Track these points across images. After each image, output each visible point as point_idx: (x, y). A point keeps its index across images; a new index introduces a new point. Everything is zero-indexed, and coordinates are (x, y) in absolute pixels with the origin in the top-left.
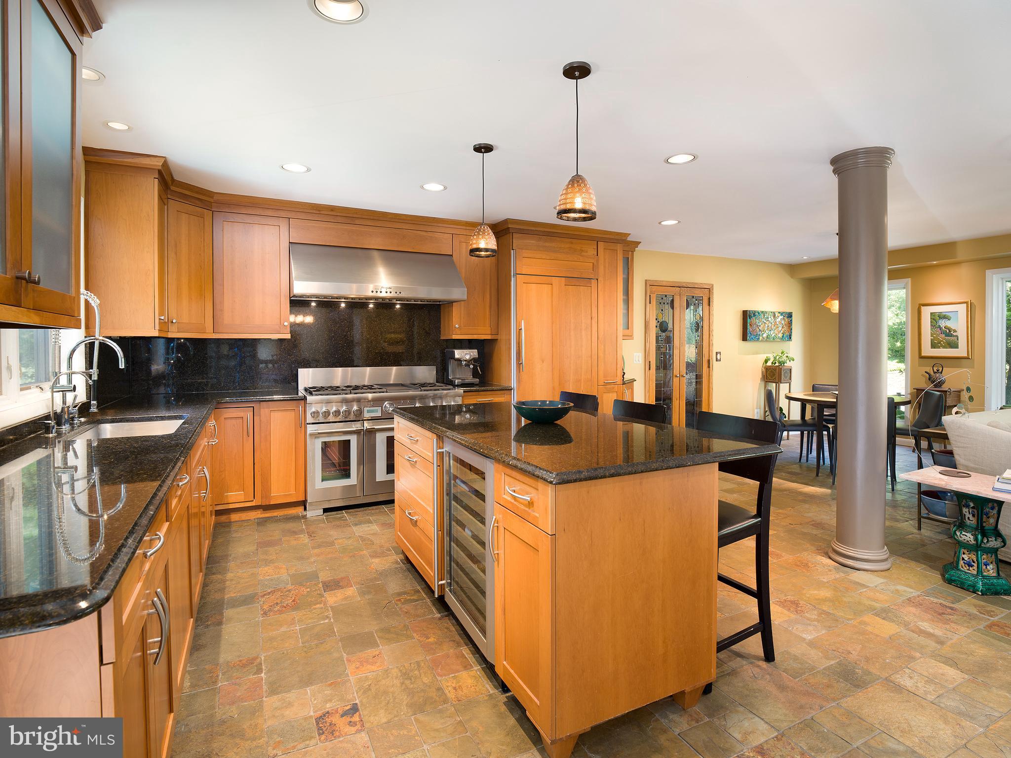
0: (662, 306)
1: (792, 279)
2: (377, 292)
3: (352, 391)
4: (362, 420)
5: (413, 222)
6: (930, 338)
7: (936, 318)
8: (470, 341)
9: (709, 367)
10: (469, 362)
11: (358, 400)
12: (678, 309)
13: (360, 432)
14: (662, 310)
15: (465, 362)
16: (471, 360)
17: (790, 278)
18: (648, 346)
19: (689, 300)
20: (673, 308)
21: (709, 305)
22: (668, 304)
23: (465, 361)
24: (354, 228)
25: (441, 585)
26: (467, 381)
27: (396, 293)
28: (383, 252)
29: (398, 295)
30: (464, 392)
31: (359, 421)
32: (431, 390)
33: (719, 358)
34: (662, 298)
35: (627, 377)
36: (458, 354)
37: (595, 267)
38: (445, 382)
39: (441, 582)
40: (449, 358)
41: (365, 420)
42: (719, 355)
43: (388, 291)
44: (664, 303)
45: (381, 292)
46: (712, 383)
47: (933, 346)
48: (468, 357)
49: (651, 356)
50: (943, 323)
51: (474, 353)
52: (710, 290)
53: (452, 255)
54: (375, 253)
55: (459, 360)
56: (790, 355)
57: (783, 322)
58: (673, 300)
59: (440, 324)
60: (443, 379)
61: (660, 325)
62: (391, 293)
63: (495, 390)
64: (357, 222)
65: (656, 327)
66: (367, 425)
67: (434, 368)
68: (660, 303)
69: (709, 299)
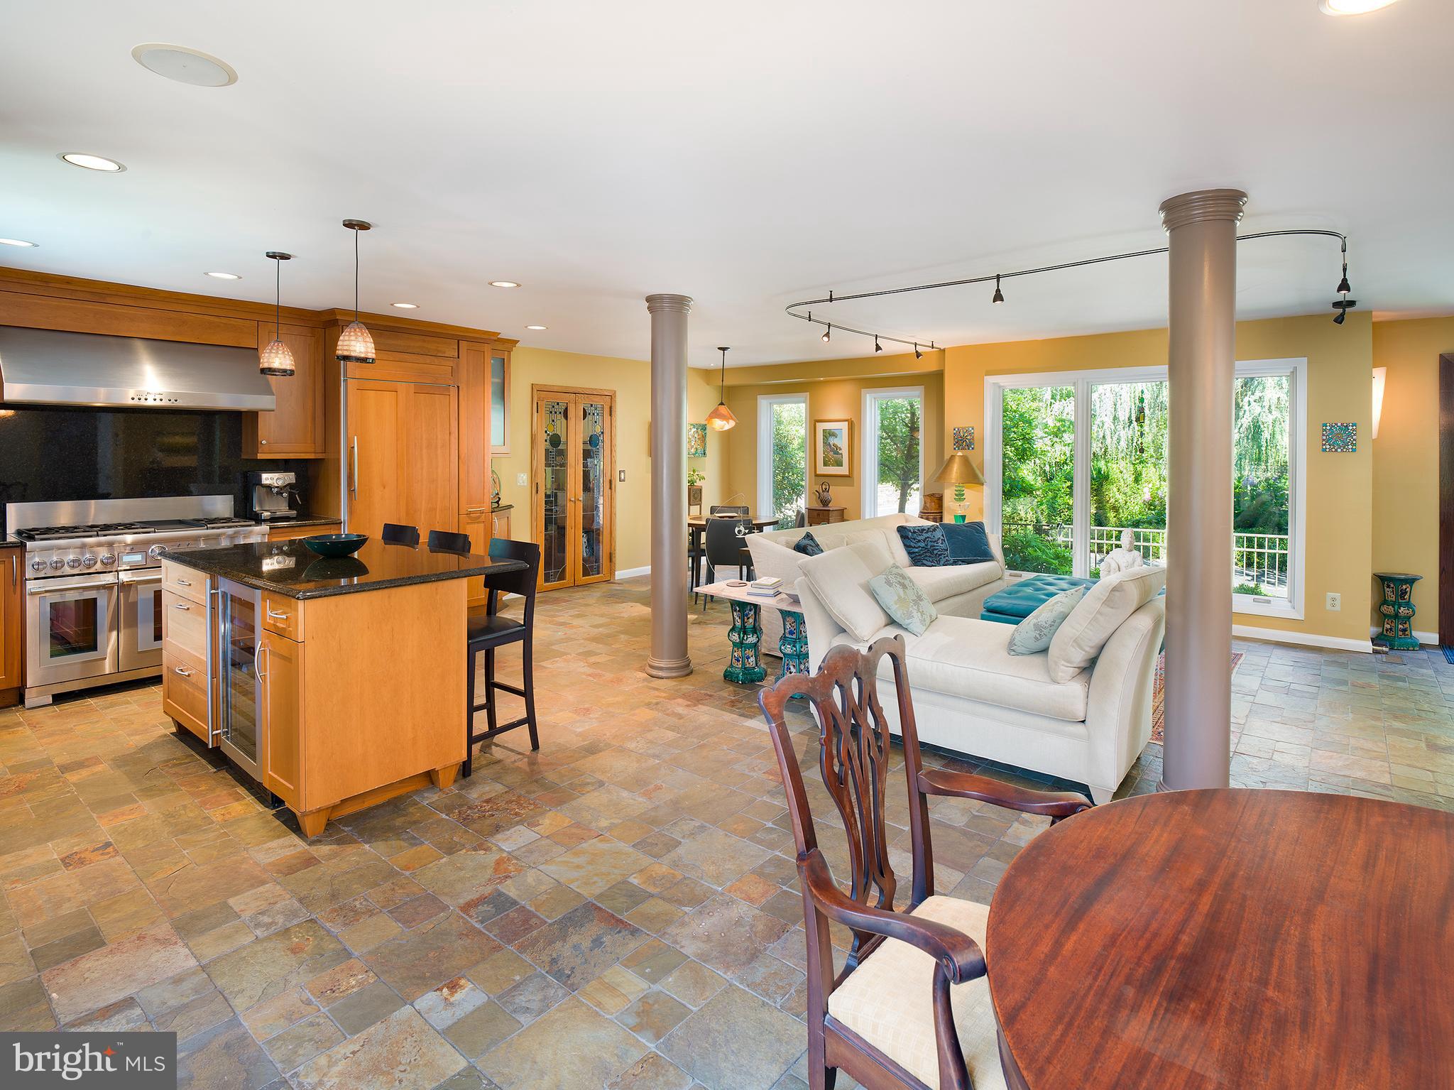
0: (553, 416)
1: (708, 387)
2: (140, 399)
3: (99, 533)
4: (116, 571)
5: (199, 304)
6: (822, 455)
7: (828, 434)
8: (286, 461)
9: (611, 488)
10: (281, 490)
11: (110, 545)
12: (574, 419)
13: (113, 587)
14: (553, 421)
15: (276, 490)
16: (285, 486)
17: (705, 384)
18: (535, 465)
19: (586, 408)
20: (566, 417)
21: (611, 415)
22: (560, 413)
23: (277, 487)
24: (104, 308)
25: (217, 734)
26: (279, 514)
27: (170, 401)
28: (150, 342)
29: (173, 403)
30: (270, 528)
31: (112, 572)
32: (223, 527)
33: (623, 478)
34: (553, 407)
35: (502, 503)
36: (268, 478)
37: (454, 372)
38: (248, 516)
39: (214, 733)
40: (254, 484)
41: (121, 571)
42: (622, 474)
43: (158, 397)
44: (556, 413)
45: (146, 399)
46: (615, 508)
47: (825, 464)
48: (280, 483)
49: (539, 475)
50: (832, 441)
51: (290, 477)
52: (612, 397)
53: (257, 349)
54: (139, 344)
55: (269, 487)
56: (702, 474)
57: (696, 435)
58: (567, 408)
59: (241, 438)
60: (245, 513)
61: (550, 438)
62: (161, 400)
63: (318, 525)
64: (108, 300)
65: (546, 441)
66: (125, 577)
67: (231, 497)
68: (551, 412)
69: (611, 408)
